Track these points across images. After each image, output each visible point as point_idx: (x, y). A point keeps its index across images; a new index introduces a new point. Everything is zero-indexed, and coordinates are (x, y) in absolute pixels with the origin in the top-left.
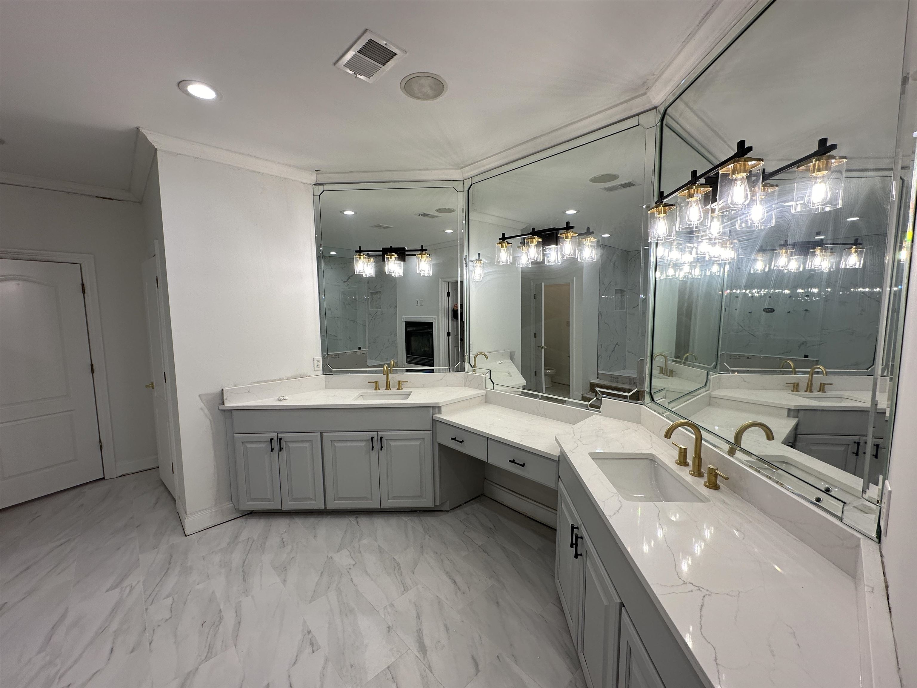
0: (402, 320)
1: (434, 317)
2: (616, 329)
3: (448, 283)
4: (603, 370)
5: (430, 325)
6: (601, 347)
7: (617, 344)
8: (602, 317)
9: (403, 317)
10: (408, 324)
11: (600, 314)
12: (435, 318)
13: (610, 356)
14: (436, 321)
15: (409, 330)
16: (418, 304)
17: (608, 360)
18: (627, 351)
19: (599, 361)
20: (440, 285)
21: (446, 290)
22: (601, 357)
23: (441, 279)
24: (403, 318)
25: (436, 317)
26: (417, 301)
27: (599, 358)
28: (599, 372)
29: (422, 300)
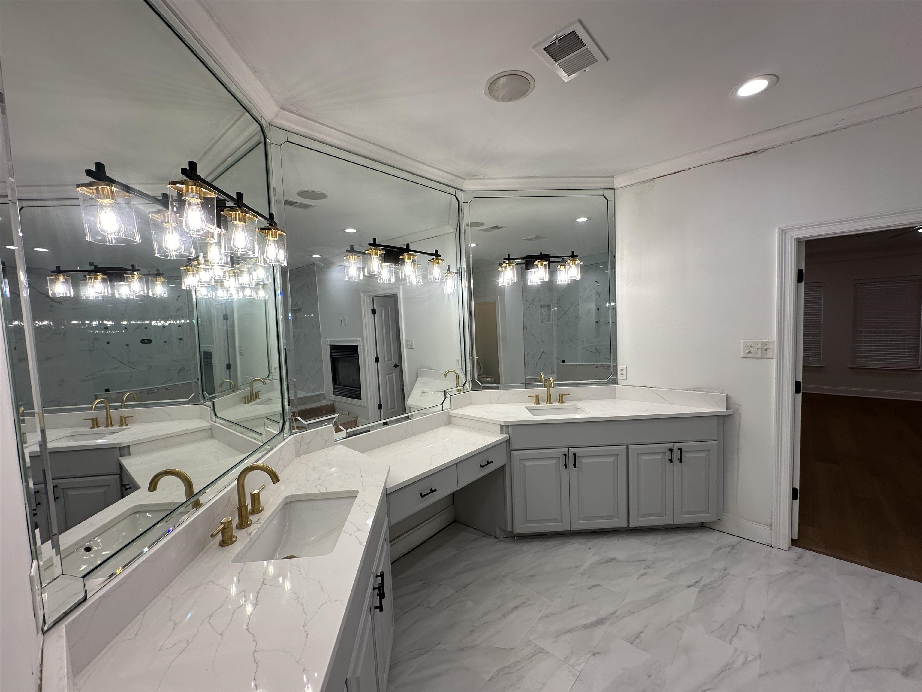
0: (326, 343)
1: (358, 339)
2: (541, 339)
3: (373, 298)
4: (531, 375)
5: (354, 349)
6: (528, 355)
7: (544, 352)
8: (527, 330)
9: (327, 339)
10: (334, 348)
11: (525, 327)
12: (359, 341)
13: (537, 363)
14: (361, 344)
15: (335, 355)
16: (341, 323)
17: (535, 366)
18: (554, 357)
19: (526, 368)
20: (362, 300)
21: (370, 306)
22: (528, 364)
23: (363, 293)
24: (327, 341)
25: (361, 339)
26: (341, 320)
27: (526, 365)
28: (526, 377)
29: (345, 319)
